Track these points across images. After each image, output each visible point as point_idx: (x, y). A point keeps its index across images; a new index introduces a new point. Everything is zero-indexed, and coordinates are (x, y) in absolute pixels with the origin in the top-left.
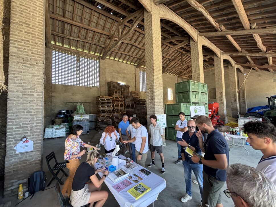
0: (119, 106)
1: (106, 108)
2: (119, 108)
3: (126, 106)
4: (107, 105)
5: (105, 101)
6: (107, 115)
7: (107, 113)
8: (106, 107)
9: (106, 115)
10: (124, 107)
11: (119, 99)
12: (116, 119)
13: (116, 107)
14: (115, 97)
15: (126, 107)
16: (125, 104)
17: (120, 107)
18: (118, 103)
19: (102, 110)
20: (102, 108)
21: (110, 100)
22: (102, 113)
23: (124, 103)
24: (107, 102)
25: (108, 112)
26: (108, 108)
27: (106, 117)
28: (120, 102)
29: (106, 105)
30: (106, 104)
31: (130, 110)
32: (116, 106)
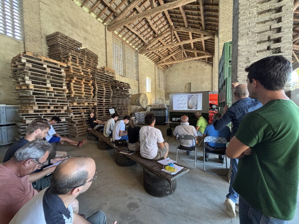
0: (83, 88)
1: (48, 88)
2: (81, 93)
3: (97, 90)
4: (51, 82)
5: (45, 69)
6: (52, 108)
7: (53, 101)
8: (49, 85)
9: (49, 107)
10: (92, 93)
11: (82, 74)
12: (75, 117)
13: (74, 90)
14: (71, 68)
15: (96, 93)
16: (95, 88)
17: (85, 91)
18: (80, 82)
19: (34, 94)
20: (35, 87)
21: (60, 69)
22: (37, 101)
23: (93, 85)
24: (52, 75)
25: (56, 100)
26: (54, 89)
27: (49, 112)
28: (84, 81)
29: (48, 81)
30: (48, 77)
31: (104, 101)
32: (74, 87)
